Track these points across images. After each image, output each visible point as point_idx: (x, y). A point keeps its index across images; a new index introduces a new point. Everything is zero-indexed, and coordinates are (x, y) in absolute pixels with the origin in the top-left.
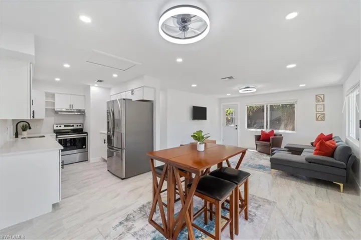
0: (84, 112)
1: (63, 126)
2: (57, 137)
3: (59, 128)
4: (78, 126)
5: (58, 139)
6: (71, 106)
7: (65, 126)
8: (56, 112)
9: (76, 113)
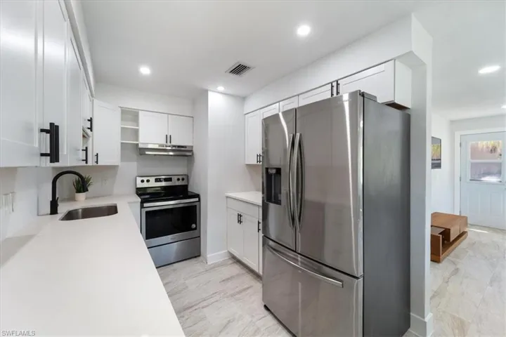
0: (191, 151)
1: (152, 179)
2: (142, 207)
3: (145, 185)
4: (178, 179)
5: (144, 210)
6: (169, 138)
7: (157, 180)
8: (141, 152)
9: (171, 153)
